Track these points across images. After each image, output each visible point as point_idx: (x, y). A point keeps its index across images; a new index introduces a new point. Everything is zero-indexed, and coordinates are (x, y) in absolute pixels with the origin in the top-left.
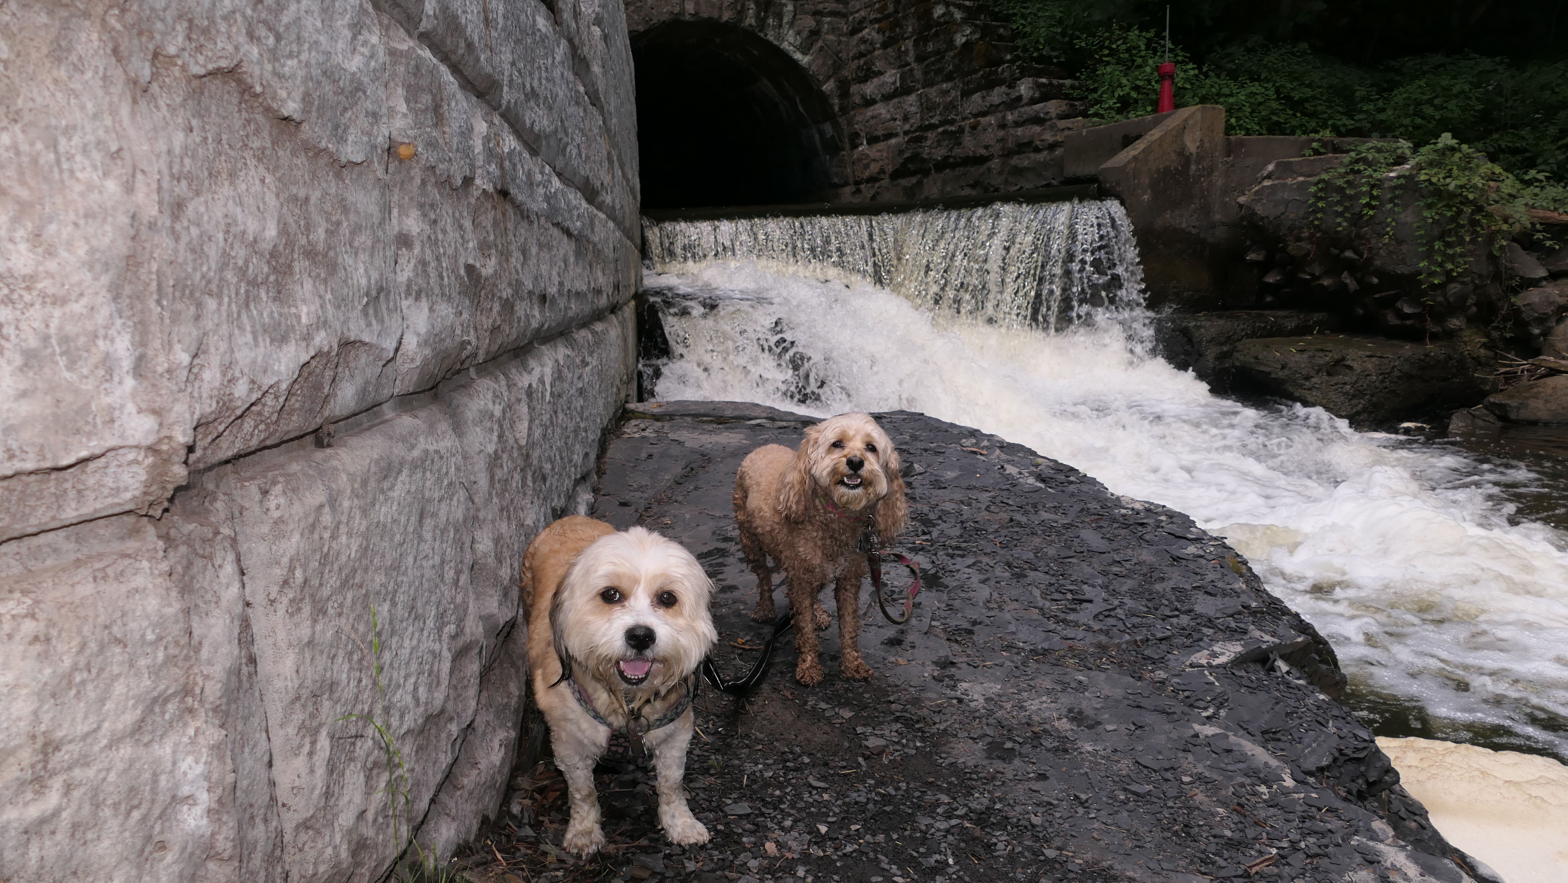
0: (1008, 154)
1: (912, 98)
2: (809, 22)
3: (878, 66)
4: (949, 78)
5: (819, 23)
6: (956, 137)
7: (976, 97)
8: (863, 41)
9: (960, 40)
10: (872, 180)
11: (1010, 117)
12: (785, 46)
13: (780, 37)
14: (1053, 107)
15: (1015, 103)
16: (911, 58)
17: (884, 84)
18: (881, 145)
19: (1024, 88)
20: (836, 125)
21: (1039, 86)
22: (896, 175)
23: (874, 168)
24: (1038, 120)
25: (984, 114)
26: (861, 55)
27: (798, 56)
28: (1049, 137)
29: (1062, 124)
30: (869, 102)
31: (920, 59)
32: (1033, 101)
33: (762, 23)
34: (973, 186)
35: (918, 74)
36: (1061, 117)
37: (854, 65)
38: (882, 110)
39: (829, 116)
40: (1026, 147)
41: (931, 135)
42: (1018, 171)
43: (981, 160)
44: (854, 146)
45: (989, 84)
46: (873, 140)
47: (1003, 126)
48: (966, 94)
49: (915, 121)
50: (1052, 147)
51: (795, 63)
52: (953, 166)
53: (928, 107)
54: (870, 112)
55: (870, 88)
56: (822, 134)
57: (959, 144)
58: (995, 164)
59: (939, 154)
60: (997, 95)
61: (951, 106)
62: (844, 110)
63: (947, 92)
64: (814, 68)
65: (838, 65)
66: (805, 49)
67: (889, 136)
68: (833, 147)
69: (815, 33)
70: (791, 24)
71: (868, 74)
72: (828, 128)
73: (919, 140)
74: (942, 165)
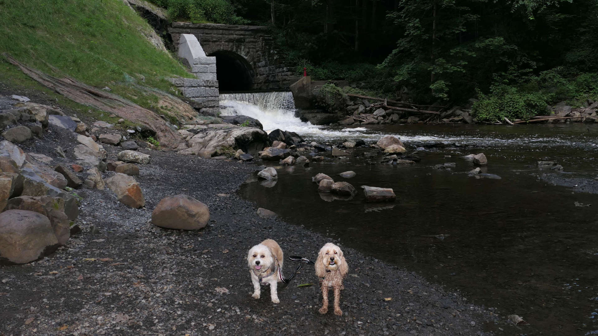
0: (283, 81)
1: (267, 68)
2: (247, 50)
3: (261, 60)
4: (273, 65)
5: (249, 50)
6: (274, 76)
7: (278, 69)
8: (258, 54)
9: (275, 58)
10: (260, 83)
11: (283, 74)
12: (242, 55)
13: (241, 53)
14: (289, 73)
15: (283, 71)
16: (267, 60)
17: (262, 64)
18: (262, 76)
19: (285, 69)
20: (253, 71)
21: (288, 69)
22: (265, 83)
23: (261, 81)
24: (287, 75)
25: (279, 73)
26: (258, 57)
27: (245, 57)
28: (289, 79)
29: (290, 76)
30: (260, 67)
31: (269, 60)
32: (287, 72)
33: (237, 51)
34: (277, 86)
35: (268, 63)
36: (291, 75)
37: (257, 59)
38: (262, 69)
39: (252, 69)
40: (285, 80)
41: (270, 75)
42: (284, 84)
43: (279, 81)
44: (257, 76)
45: (280, 67)
46: (261, 75)
47: (282, 75)
48: (276, 68)
49: (268, 72)
50: (289, 80)
51: (244, 58)
52: (274, 82)
53: (270, 70)
54: (260, 69)
55: (260, 64)
56: (250, 72)
57: (275, 78)
58: (281, 82)
59: (272, 79)
60: (281, 70)
61: (274, 70)
62: (255, 68)
63: (273, 68)
64: (248, 60)
65: (253, 59)
66: (246, 56)
67: (263, 74)
68: (253, 76)
69: (248, 52)
70: (243, 50)
71: (259, 61)
72: (251, 71)
73: (268, 76)
74: (272, 82)
